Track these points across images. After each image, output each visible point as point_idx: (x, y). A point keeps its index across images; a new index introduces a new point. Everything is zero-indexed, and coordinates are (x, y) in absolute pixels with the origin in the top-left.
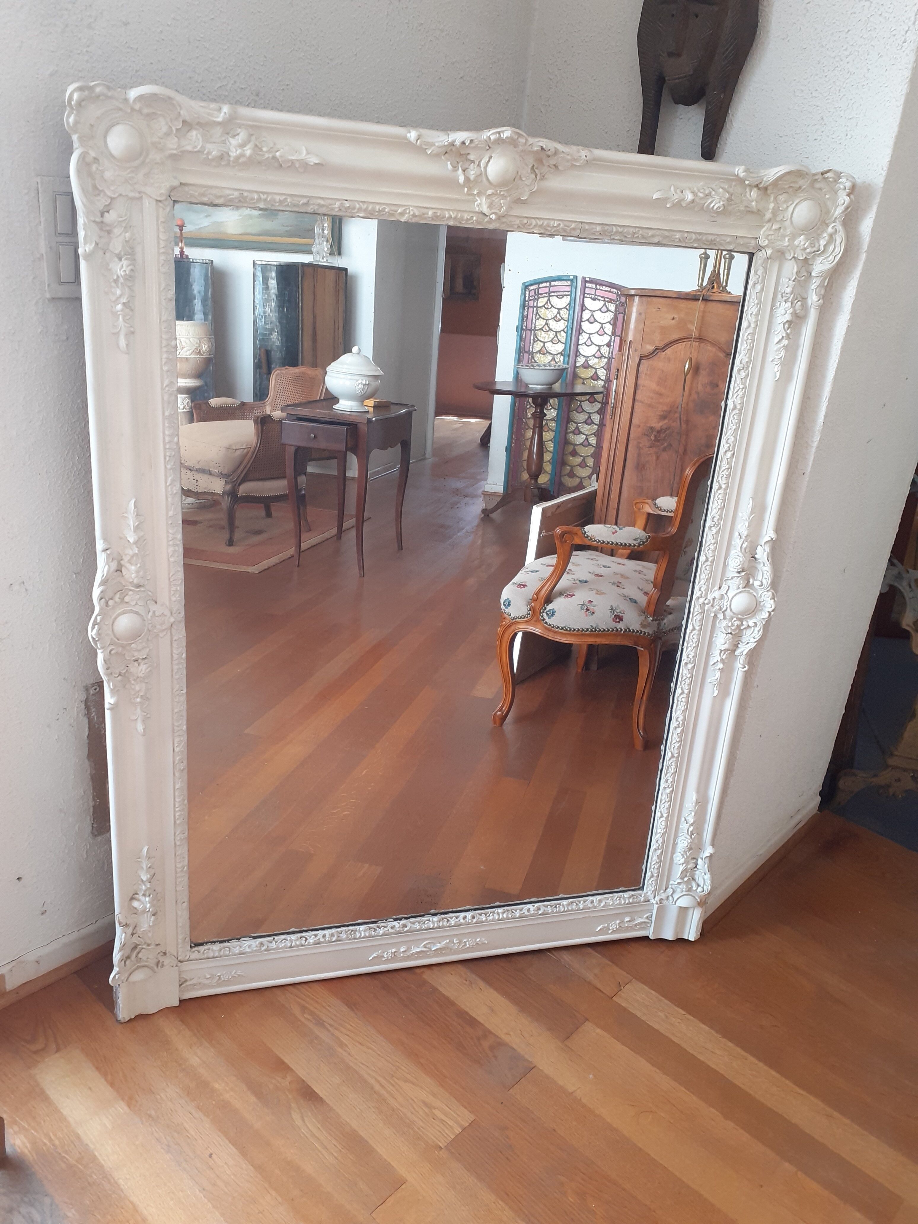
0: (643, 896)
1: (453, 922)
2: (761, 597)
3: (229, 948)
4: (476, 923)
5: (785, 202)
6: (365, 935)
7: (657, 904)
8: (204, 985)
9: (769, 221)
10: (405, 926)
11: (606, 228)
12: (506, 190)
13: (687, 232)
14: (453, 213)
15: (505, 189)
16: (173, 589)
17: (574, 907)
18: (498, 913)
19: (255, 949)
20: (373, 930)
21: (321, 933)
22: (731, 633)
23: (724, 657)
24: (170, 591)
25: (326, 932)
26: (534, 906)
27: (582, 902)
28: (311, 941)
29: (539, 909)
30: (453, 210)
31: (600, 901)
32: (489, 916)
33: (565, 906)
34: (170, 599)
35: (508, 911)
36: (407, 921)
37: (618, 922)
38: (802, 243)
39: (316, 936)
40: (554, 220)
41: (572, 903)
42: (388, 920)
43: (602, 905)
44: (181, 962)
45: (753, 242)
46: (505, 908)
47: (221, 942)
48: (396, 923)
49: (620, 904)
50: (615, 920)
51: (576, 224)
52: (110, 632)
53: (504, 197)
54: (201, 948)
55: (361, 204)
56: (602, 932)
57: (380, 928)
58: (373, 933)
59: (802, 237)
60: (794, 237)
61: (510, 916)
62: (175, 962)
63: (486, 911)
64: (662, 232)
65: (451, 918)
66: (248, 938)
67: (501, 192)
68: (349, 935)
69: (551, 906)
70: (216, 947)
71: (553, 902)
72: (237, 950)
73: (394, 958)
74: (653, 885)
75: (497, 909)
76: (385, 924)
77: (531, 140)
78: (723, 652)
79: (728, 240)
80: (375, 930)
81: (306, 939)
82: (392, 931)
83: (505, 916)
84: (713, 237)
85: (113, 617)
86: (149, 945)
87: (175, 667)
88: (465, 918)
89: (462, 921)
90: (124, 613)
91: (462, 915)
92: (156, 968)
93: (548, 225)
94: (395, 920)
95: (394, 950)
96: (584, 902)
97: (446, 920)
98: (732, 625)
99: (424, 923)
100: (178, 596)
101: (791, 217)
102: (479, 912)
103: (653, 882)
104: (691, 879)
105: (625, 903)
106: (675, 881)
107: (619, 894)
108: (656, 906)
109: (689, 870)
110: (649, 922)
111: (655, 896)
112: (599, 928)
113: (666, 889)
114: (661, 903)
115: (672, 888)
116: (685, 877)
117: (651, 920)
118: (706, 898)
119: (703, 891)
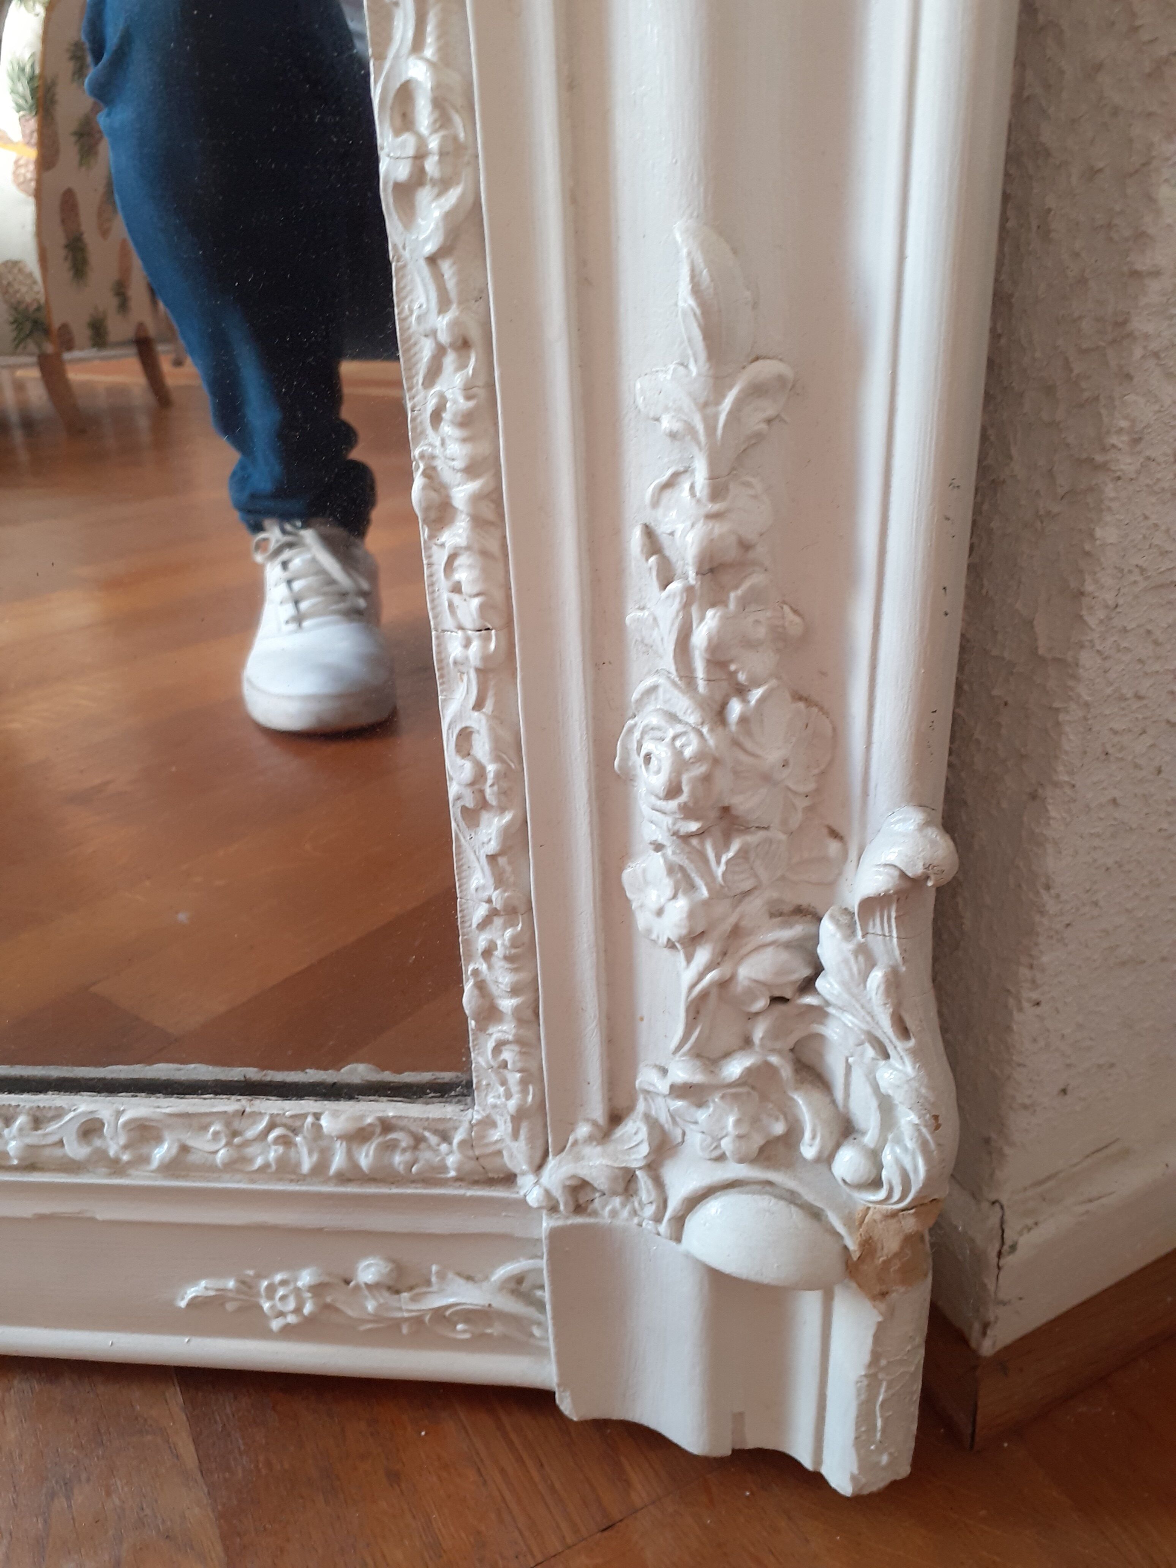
0: (457, 1138)
7: (553, 1209)
37: (306, 1278)
49: (287, 1170)
50: (295, 1266)
56: (204, 1314)
74: (514, 1078)
96: (38, 1121)
103: (507, 1055)
104: (786, 1072)
105: (320, 1169)
106: (664, 1071)
107: (290, 1107)
108: (546, 1224)
109: (761, 1004)
110: (531, 1312)
111: (546, 1154)
112: (192, 1292)
113: (616, 1118)
114: (579, 1209)
115: (653, 1123)
116: (727, 1055)
117: (540, 1305)
118: (910, 1240)
119: (876, 1183)
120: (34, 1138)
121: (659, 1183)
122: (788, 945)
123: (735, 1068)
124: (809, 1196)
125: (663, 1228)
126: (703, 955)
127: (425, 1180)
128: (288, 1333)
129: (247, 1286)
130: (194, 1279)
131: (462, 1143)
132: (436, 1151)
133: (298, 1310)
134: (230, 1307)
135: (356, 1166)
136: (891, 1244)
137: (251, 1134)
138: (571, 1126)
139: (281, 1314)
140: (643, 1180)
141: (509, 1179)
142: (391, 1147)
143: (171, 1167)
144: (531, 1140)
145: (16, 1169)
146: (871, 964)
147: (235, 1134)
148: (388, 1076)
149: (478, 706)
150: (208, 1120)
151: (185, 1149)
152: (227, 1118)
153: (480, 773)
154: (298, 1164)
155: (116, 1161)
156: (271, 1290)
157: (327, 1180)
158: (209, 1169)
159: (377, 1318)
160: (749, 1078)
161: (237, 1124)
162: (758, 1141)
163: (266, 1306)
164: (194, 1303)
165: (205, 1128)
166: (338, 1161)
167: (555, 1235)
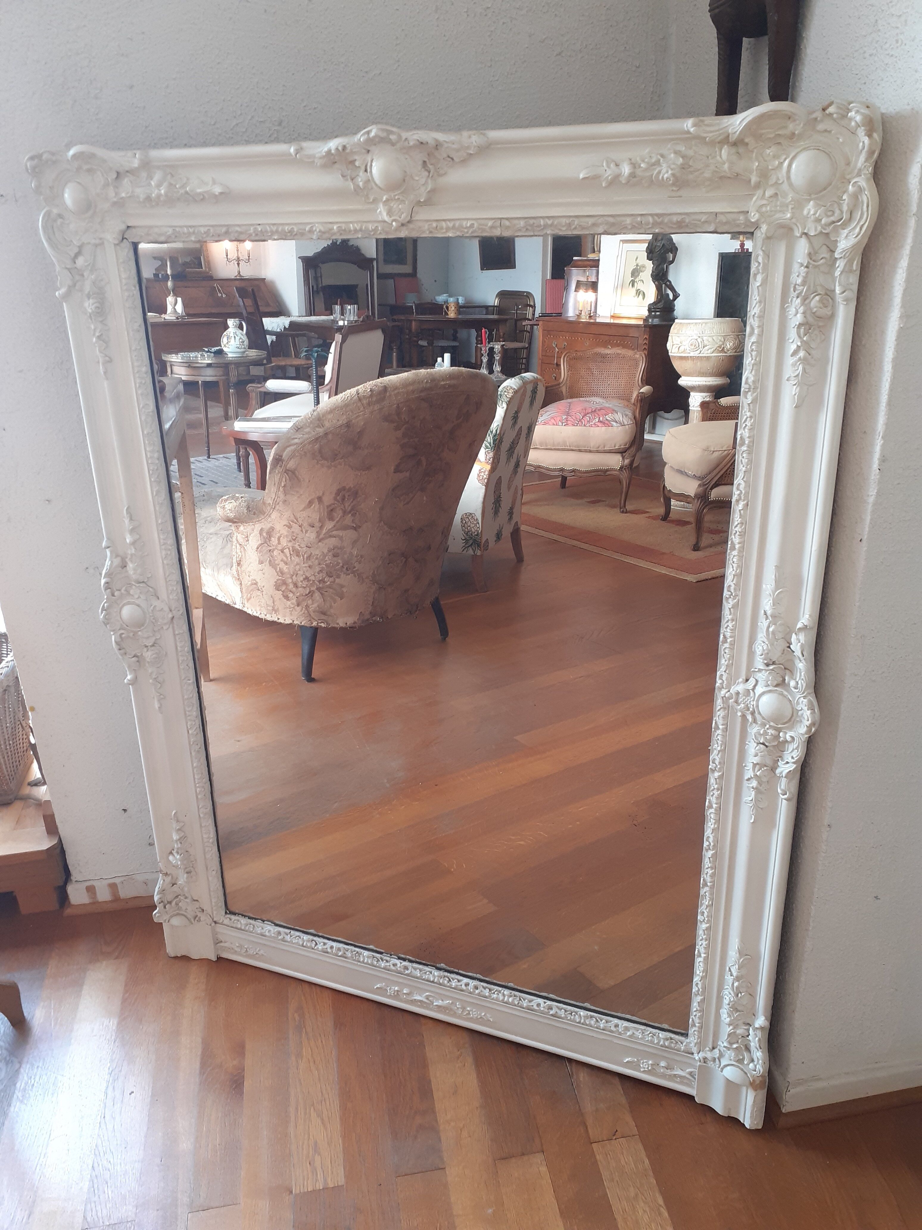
0: (684, 1044)
1: (454, 984)
2: (798, 703)
3: (254, 926)
4: (479, 994)
5: (775, 157)
6: (367, 961)
7: (700, 1061)
8: (236, 951)
9: (758, 186)
10: (406, 968)
11: (531, 221)
12: (402, 193)
13: (642, 215)
14: (358, 226)
15: (399, 192)
16: (170, 588)
17: (593, 1022)
18: (504, 995)
19: (273, 935)
20: (376, 960)
21: (330, 943)
22: (763, 744)
23: (758, 773)
24: (167, 590)
25: (335, 944)
26: (545, 1003)
27: (604, 1021)
28: (320, 947)
29: (550, 1008)
30: (357, 222)
31: (627, 1029)
32: (494, 993)
33: (583, 1018)
34: (168, 597)
35: (515, 996)
36: (410, 964)
37: (650, 1062)
38: (812, 212)
39: (325, 944)
40: (468, 219)
41: (592, 1017)
42: (393, 956)
43: (628, 1034)
44: (215, 922)
45: (742, 217)
46: (513, 992)
47: (250, 918)
48: (398, 962)
49: (652, 1042)
50: (649, 1060)
51: (494, 221)
52: (119, 619)
53: (403, 202)
54: (233, 917)
55: (272, 226)
56: (628, 1065)
57: (382, 960)
58: (375, 963)
59: (812, 203)
60: (799, 205)
61: (516, 1003)
62: (209, 921)
63: (492, 987)
64: (607, 219)
65: (453, 980)
66: (270, 923)
67: (395, 195)
68: (354, 956)
69: (566, 1011)
70: (244, 921)
71: (569, 1008)
72: (259, 930)
73: (397, 995)
74: (696, 1037)
75: (504, 989)
76: (388, 959)
77: (404, 135)
78: (758, 767)
79: (704, 218)
80: (378, 961)
81: (316, 944)
82: (393, 968)
83: (510, 1000)
84: (679, 218)
85: (120, 606)
86: (186, 898)
87: (181, 658)
88: (467, 985)
89: (464, 987)
90: (129, 603)
91: (466, 980)
92: (192, 920)
93: (461, 226)
94: (399, 958)
95: (396, 988)
96: (607, 1022)
97: (447, 979)
98: (765, 733)
99: (426, 973)
100: (175, 595)
101: (788, 178)
102: (485, 985)
103: (696, 1033)
104: (743, 1048)
105: (658, 1043)
106: (723, 1043)
107: (654, 1031)
108: (699, 1063)
109: (740, 1037)
110: (693, 1079)
111: (700, 1051)
112: (627, 1060)
113: (713, 1048)
114: (705, 1062)
115: (719, 1050)
116: (734, 1043)
117: (695, 1079)
118: (761, 1081)
119: (755, 1071)
121: (720, 1061)
122: (745, 1029)
123: (735, 1046)
124: (745, 1070)
125: (720, 1069)
126: (731, 1027)
127: (677, 1050)
128: (644, 1072)
129: (638, 1061)
130: (628, 1057)
132: (680, 1045)
133: (648, 1068)
134: (634, 1064)
135: (665, 1044)
136: (758, 1082)
137: (646, 1034)
138: (705, 1048)
139: (644, 1068)
140: (717, 1060)
141: (693, 1054)
142: (672, 1042)
143: (630, 1036)
144: (698, 1048)
145: (601, 1029)
146: (757, 1037)
147: (643, 1033)
148: (671, 1029)
150: (638, 1029)
151: (633, 1033)
152: (642, 1030)
153: (698, 990)
155: (620, 1032)
156: (643, 1063)
158: (638, 1038)
159: (662, 1073)
160: (737, 1048)
161: (644, 1031)
162: (737, 1059)
163: (641, 1066)
164: (628, 1062)
165: (638, 1031)
166: (661, 1043)
167: (700, 1066)
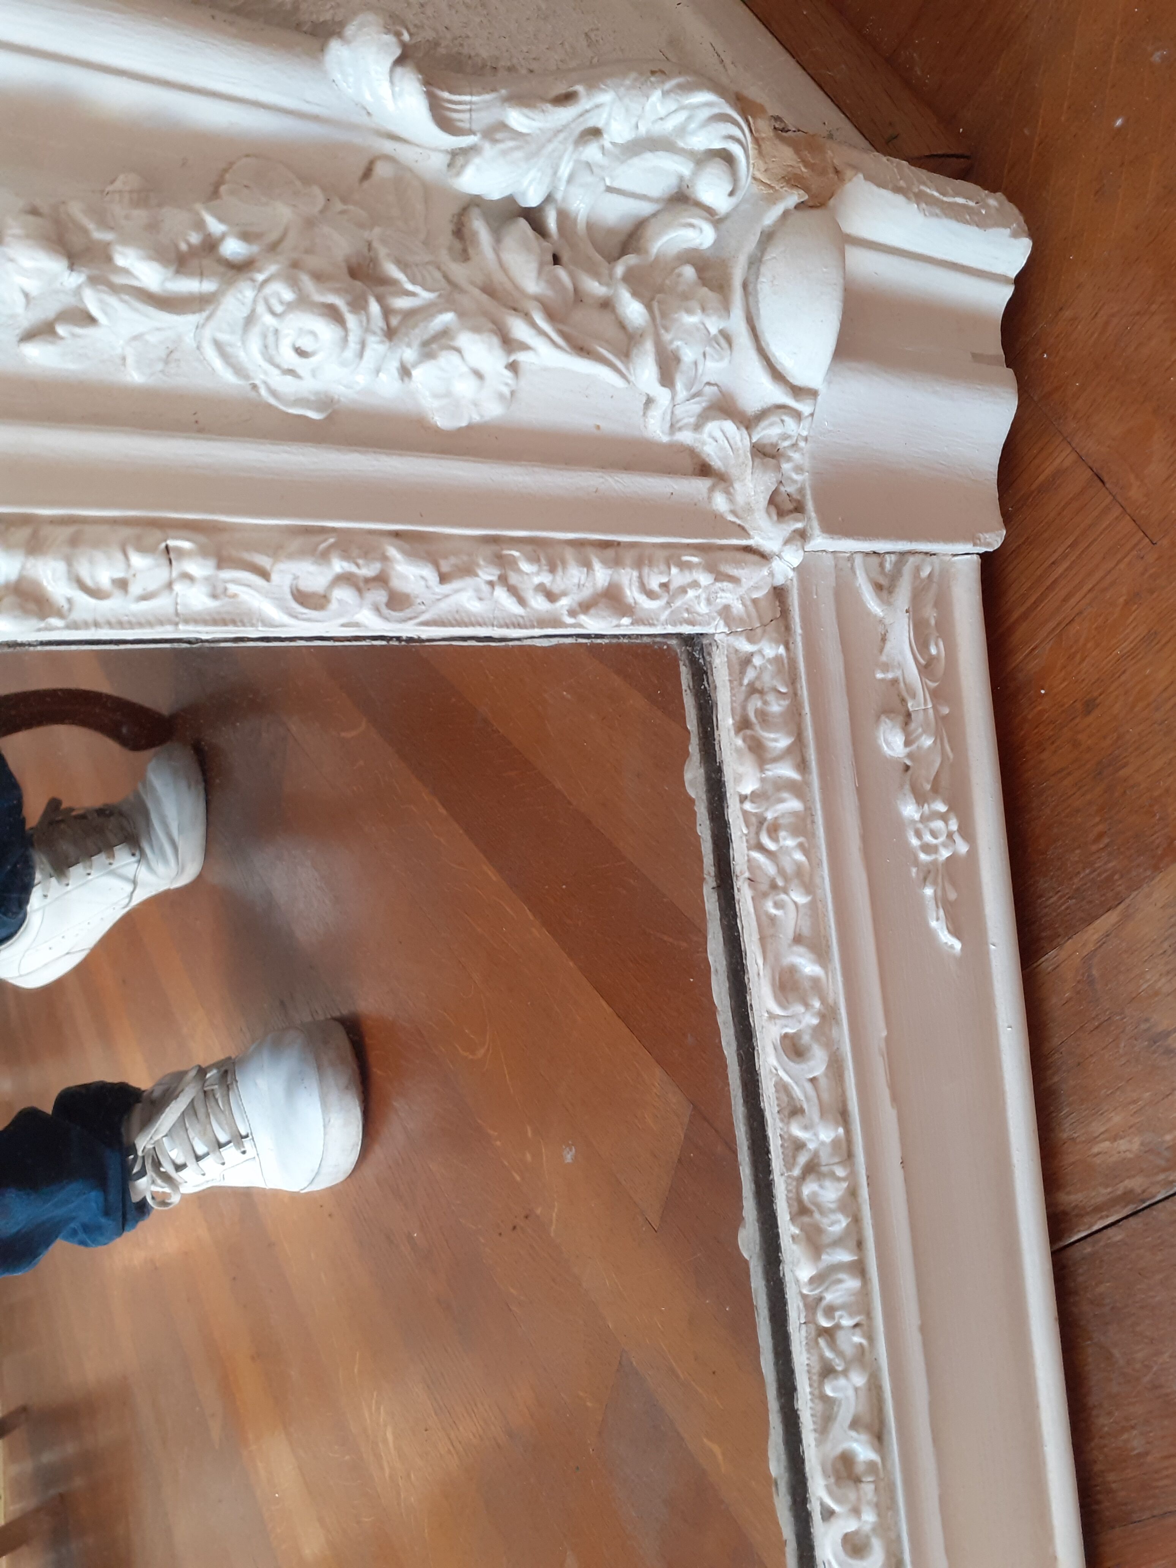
7: (802, 535)
17: (831, 1194)
27: (797, 1131)
29: (845, 1471)
31: (788, 987)
33: (827, 1261)
43: (809, 968)
49: (802, 826)
71: (801, 1361)
96: (794, 1111)
106: (650, 397)
108: (817, 540)
109: (562, 275)
111: (748, 549)
112: (944, 935)
114: (798, 507)
115: (703, 419)
119: (728, 156)
120: (812, 1111)
121: (763, 414)
122: (498, 239)
123: (634, 310)
124: (751, 244)
125: (805, 408)
126: (519, 329)
127: (793, 680)
128: (967, 831)
129: (928, 874)
130: (931, 935)
131: (751, 640)
132: (762, 669)
133: (944, 817)
134: (952, 895)
135: (789, 751)
136: (787, 156)
137: (770, 869)
138: (717, 517)
139: (950, 835)
140: (758, 432)
142: (763, 716)
143: (821, 955)
144: (738, 564)
145: (848, 1132)
146: (503, 126)
147: (774, 886)
148: (694, 747)
149: (265, 574)
150: (764, 918)
151: (798, 939)
152: (759, 898)
153: (345, 579)
154: (795, 814)
155: (823, 1016)
156: (927, 848)
157: (807, 783)
158: (814, 908)
159: (938, 736)
160: (644, 301)
161: (764, 887)
162: (704, 292)
163: (945, 854)
164: (955, 932)
165: (773, 919)
